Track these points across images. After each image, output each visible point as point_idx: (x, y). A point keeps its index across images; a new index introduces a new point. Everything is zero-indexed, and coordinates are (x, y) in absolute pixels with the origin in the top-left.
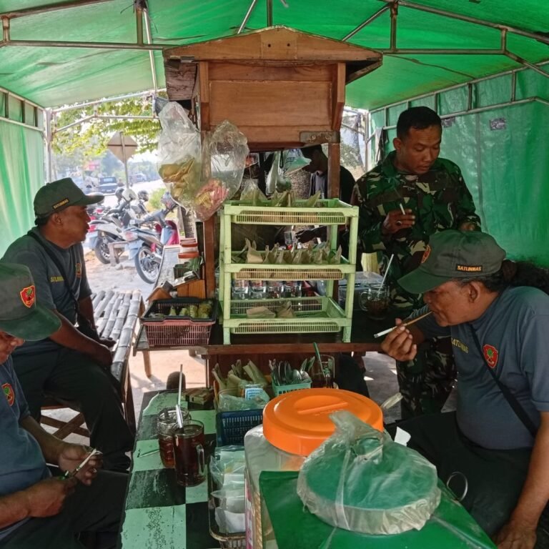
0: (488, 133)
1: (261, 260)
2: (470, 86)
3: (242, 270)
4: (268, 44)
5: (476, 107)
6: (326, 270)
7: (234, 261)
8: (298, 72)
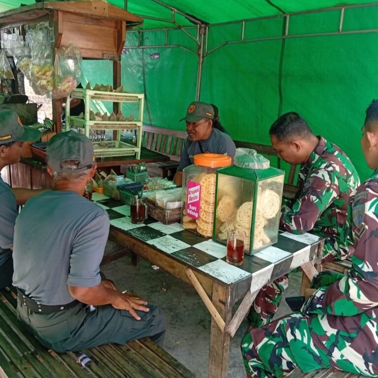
0: (149, 60)
1: (101, 119)
2: (139, 32)
3: (95, 124)
4: (95, 6)
5: (142, 45)
6: (130, 124)
7: (90, 120)
8: (102, 22)
